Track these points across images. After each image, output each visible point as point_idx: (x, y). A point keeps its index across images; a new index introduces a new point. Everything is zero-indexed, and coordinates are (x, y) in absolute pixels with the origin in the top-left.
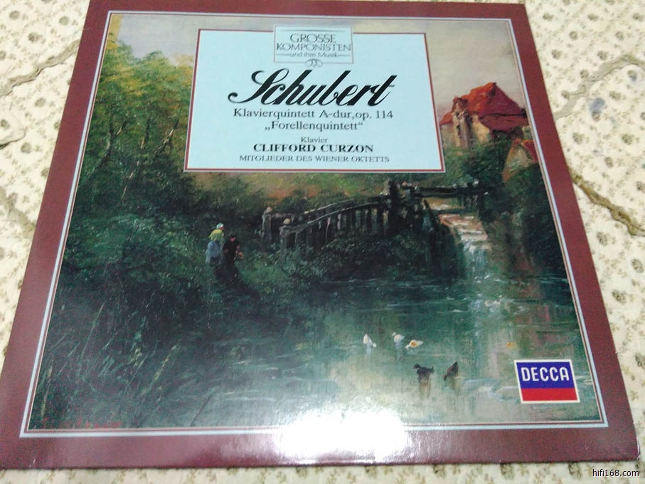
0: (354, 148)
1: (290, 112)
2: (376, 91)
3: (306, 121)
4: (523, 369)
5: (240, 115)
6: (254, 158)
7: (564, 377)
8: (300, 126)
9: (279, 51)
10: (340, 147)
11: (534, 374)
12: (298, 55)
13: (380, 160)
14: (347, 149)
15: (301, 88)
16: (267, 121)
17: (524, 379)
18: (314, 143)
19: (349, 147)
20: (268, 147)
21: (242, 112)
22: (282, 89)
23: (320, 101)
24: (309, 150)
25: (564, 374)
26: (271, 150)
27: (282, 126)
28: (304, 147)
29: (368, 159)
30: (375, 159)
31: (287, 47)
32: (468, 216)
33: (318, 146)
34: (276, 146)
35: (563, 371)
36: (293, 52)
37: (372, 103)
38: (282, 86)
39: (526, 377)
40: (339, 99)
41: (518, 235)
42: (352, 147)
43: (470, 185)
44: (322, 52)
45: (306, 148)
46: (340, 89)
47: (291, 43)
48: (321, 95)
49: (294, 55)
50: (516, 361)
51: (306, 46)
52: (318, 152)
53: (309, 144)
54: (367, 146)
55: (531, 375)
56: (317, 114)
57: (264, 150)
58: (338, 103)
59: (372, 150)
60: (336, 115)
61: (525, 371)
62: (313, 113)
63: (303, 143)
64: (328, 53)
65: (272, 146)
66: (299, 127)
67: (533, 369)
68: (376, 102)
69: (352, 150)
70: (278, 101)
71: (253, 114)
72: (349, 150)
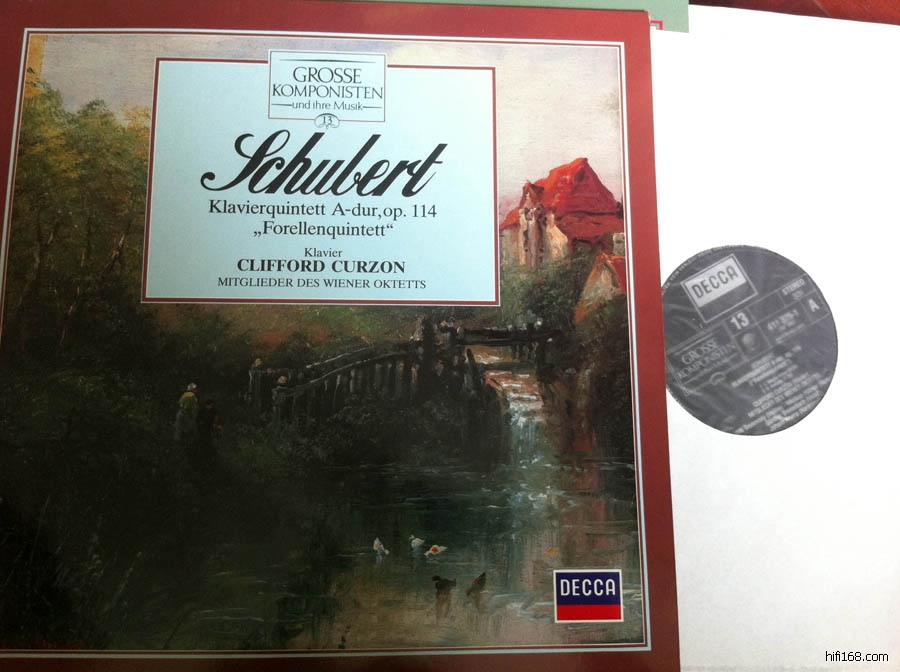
0: (378, 267)
1: (291, 205)
2: (415, 171)
3: (313, 220)
4: (562, 581)
5: (219, 211)
6: (238, 281)
7: (610, 590)
8: (305, 229)
9: (276, 99)
10: (359, 263)
11: (574, 587)
12: (304, 106)
13: (413, 285)
14: (368, 268)
15: (308, 163)
16: (257, 221)
17: (562, 594)
18: (323, 259)
19: (372, 264)
20: (257, 265)
21: (220, 206)
22: (279, 167)
23: (334, 189)
24: (315, 270)
25: (610, 587)
26: (263, 269)
27: (278, 230)
28: (309, 263)
29: (397, 284)
30: (407, 284)
31: (287, 90)
32: (522, 373)
33: (328, 261)
34: (269, 261)
35: (610, 584)
36: (296, 99)
37: (408, 191)
38: (279, 162)
39: (565, 592)
40: (361, 184)
41: (582, 403)
42: (376, 263)
43: (530, 326)
44: (339, 101)
45: (312, 267)
46: (363, 168)
47: (294, 83)
48: (335, 176)
49: (298, 106)
50: (555, 571)
51: (316, 89)
52: (328, 273)
53: (316, 259)
54: (396, 263)
55: (571, 589)
56: (328, 211)
57: (252, 269)
58: (359, 192)
59: (402, 270)
60: (356, 212)
61: (565, 584)
62: (323, 207)
63: (308, 258)
64: (348, 102)
65: (263, 261)
66: (303, 231)
67: (574, 581)
68: (414, 190)
69: (375, 269)
70: (272, 188)
71: (237, 209)
72: (371, 271)
